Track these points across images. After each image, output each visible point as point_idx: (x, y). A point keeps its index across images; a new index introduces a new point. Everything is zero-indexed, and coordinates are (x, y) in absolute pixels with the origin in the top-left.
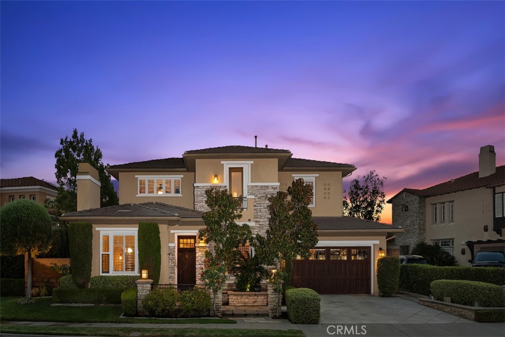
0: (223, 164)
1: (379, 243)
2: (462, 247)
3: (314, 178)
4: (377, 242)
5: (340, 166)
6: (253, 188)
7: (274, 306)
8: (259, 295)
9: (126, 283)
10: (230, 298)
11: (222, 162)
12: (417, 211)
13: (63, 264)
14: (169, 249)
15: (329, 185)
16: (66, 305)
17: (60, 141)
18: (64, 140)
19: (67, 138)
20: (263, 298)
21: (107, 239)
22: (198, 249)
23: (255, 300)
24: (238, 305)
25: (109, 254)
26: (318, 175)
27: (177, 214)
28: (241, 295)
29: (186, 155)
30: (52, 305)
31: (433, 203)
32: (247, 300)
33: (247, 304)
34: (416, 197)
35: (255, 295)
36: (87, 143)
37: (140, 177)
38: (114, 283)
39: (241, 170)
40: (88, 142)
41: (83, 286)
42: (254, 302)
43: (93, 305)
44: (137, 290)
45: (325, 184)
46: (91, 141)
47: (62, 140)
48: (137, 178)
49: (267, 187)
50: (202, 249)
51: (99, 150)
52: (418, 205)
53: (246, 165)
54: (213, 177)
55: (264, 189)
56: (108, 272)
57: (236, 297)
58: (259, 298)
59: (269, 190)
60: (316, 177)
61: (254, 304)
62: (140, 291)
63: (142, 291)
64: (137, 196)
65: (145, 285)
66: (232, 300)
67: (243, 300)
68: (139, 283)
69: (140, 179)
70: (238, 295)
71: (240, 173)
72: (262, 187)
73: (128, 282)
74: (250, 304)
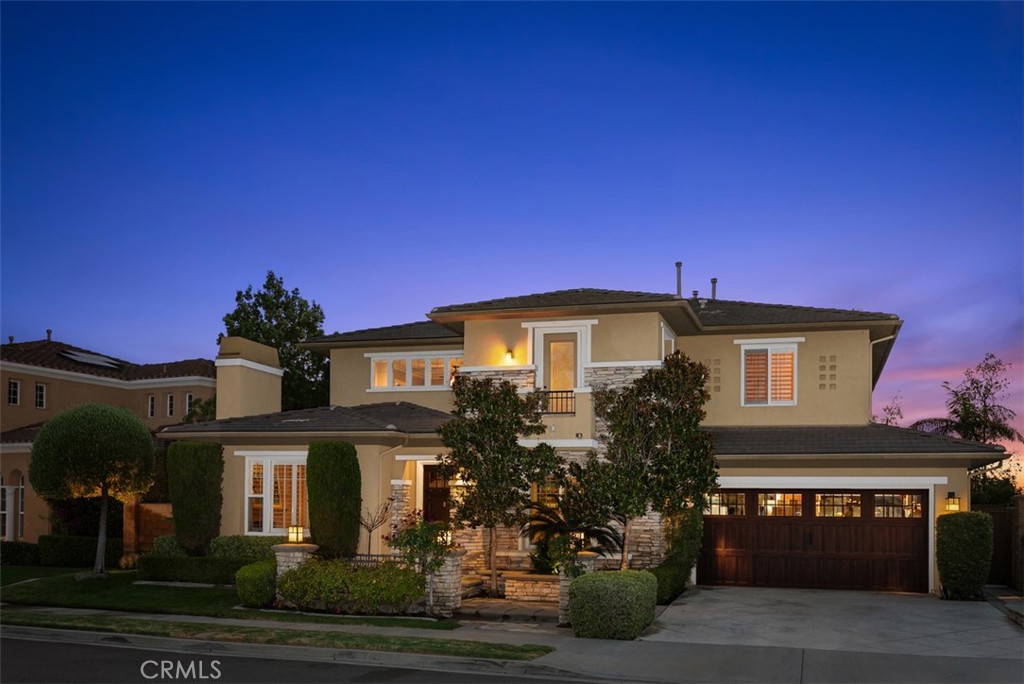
0: (526, 328)
1: (946, 482)
3: (796, 346)
4: (943, 480)
5: (864, 318)
6: (595, 372)
10: (507, 584)
11: (523, 324)
14: (392, 490)
15: (833, 358)
16: (161, 583)
17: (236, 295)
18: (244, 293)
19: (250, 290)
21: (258, 471)
22: (455, 490)
24: (526, 598)
25: (262, 499)
26: (803, 339)
27: (390, 427)
28: (532, 580)
29: (434, 315)
30: (136, 583)
32: (546, 591)
33: (547, 599)
36: (287, 297)
38: (256, 549)
39: (572, 338)
40: (291, 294)
41: (198, 552)
43: (212, 585)
44: (276, 562)
45: (822, 358)
46: (296, 291)
47: (240, 293)
51: (319, 307)
53: (583, 327)
54: (503, 353)
55: (624, 374)
56: (261, 530)
57: (521, 584)
60: (799, 344)
64: (367, 391)
66: (513, 589)
67: (536, 590)
68: (279, 550)
69: (377, 359)
70: (526, 580)
71: (572, 343)
72: (618, 369)
74: (553, 599)
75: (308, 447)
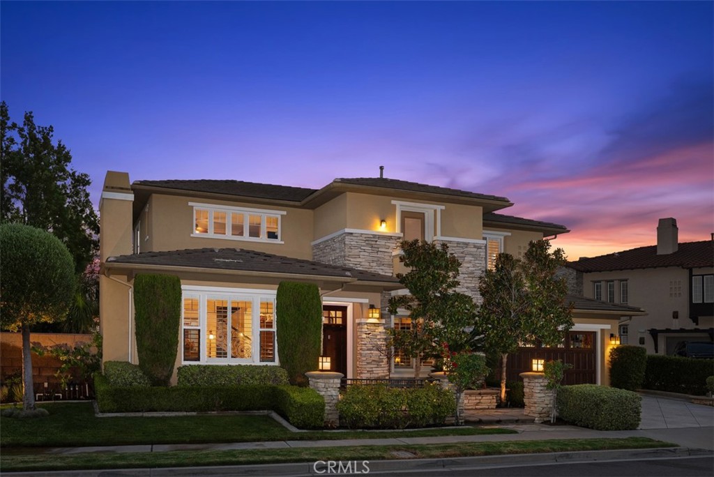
0: (395, 206)
1: (610, 328)
2: (639, 336)
7: (543, 408)
8: (485, 394)
9: (257, 377)
11: (393, 202)
12: (572, 288)
13: (57, 343)
15: (525, 248)
20: (491, 397)
23: (478, 401)
26: (509, 234)
31: (593, 280)
34: (571, 270)
35: (480, 394)
37: (198, 206)
42: (477, 404)
45: (520, 247)
48: (192, 207)
49: (467, 244)
50: (372, 328)
52: (575, 281)
54: (378, 222)
55: (462, 247)
56: (198, 359)
58: (484, 398)
59: (469, 249)
60: (506, 237)
61: (477, 407)
62: (322, 389)
63: (325, 390)
64: (192, 236)
65: (332, 381)
69: (197, 208)
71: (420, 220)
72: (458, 243)
73: (263, 375)
74: (470, 407)
75: (278, 286)
